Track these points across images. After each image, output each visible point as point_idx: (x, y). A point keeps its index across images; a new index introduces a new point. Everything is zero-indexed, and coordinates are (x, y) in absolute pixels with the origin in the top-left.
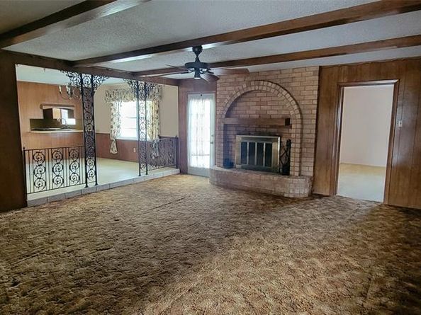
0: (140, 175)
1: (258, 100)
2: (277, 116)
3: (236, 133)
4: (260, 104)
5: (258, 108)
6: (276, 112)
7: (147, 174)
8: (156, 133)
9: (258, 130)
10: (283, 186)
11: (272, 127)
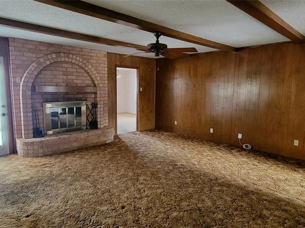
1: (64, 70)
2: (82, 85)
3: (42, 100)
4: (66, 73)
5: (65, 77)
6: (81, 82)
9: (66, 96)
10: (105, 136)
11: (78, 93)
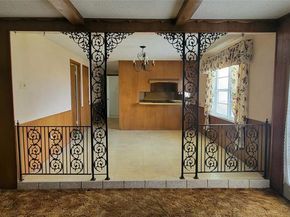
0: (182, 177)
7: (196, 177)
8: (242, 113)
